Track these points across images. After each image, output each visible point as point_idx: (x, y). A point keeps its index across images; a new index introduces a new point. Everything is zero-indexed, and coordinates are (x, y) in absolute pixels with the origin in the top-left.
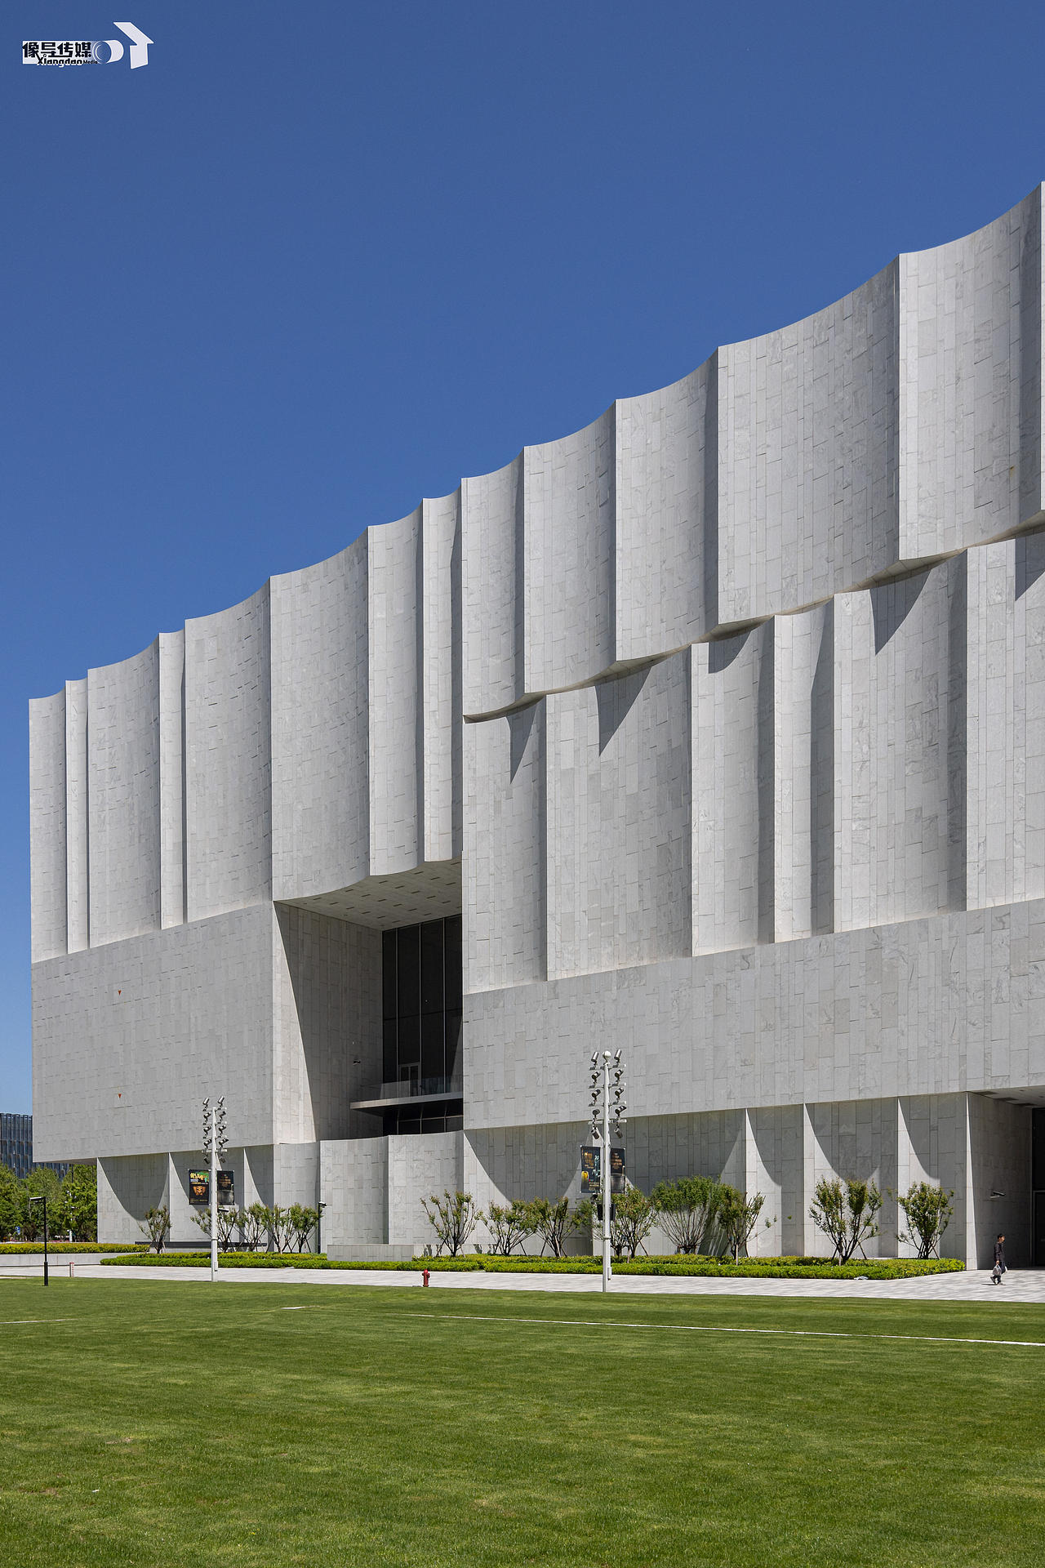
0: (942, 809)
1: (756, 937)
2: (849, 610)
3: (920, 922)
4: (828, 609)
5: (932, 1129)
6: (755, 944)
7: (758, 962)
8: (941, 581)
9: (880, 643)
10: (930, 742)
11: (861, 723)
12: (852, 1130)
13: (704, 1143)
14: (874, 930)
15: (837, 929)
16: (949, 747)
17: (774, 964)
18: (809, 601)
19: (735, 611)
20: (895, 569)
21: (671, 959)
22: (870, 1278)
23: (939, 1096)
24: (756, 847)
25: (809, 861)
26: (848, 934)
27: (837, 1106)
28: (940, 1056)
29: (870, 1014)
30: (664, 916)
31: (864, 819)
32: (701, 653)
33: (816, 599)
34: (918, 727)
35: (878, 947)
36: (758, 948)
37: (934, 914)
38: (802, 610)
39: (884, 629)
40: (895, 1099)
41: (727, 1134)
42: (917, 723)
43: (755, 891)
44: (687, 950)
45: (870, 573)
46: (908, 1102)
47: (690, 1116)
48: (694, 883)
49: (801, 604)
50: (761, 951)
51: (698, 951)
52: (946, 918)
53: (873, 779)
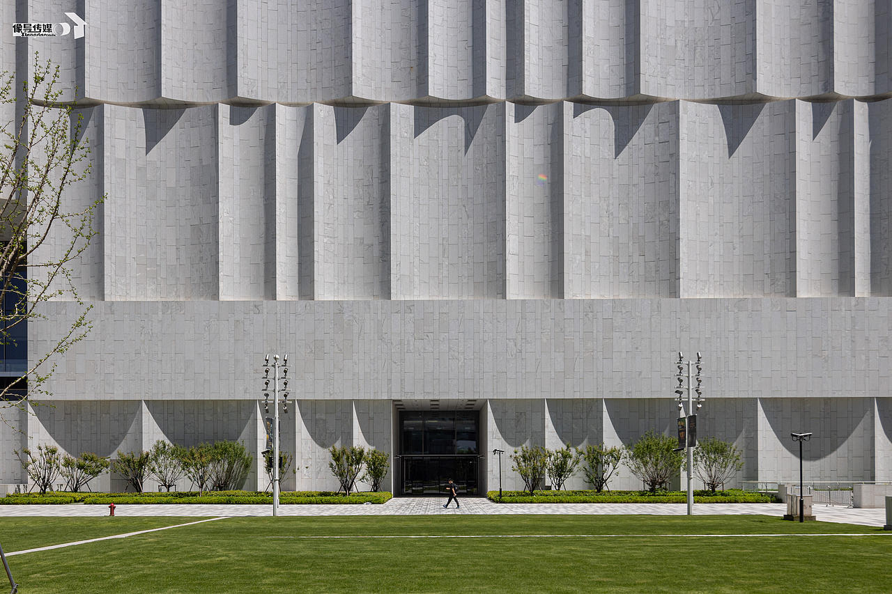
0: (376, 242)
1: (263, 294)
2: (322, 114)
3: (365, 302)
4: (309, 110)
5: (370, 419)
6: (262, 299)
7: (265, 310)
8: (374, 115)
9: (340, 137)
10: (368, 202)
11: (329, 181)
12: (323, 417)
13: (225, 420)
14: (338, 302)
15: (316, 299)
16: (381, 207)
17: (276, 313)
18: (295, 101)
19: (248, 91)
20: (348, 100)
21: (202, 299)
22: (373, 503)
23: (374, 400)
24: (263, 240)
25: (296, 254)
26: (323, 302)
27: (315, 403)
28: (377, 378)
29: (337, 350)
30: (197, 271)
31: (331, 237)
32: (224, 111)
33: (300, 102)
34: (361, 193)
35: (341, 312)
36: (265, 301)
37: (371, 299)
38: (290, 105)
39: (343, 131)
40: (351, 401)
41: (243, 415)
42: (361, 190)
43: (262, 267)
44: (215, 295)
45: (333, 97)
46: (358, 402)
47: (215, 402)
48: (221, 254)
49: (289, 101)
50: (267, 304)
51: (222, 298)
52: (380, 302)
53: (336, 216)
